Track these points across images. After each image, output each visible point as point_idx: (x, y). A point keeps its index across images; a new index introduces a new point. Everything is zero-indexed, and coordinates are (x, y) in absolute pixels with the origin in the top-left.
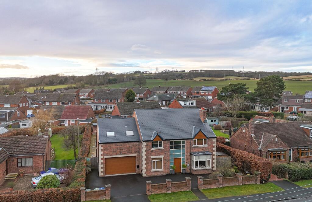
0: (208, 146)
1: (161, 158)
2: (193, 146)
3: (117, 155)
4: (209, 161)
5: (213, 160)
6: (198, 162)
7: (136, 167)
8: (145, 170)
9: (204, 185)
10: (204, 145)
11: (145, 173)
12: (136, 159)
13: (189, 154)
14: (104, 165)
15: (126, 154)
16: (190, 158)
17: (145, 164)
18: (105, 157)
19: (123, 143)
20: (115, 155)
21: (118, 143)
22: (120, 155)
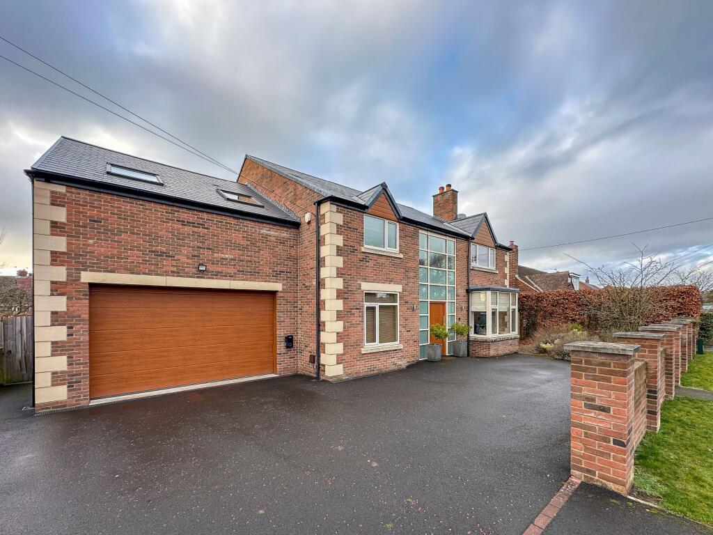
0: (497, 272)
1: (394, 297)
2: (472, 265)
3: (178, 274)
7: (281, 346)
8: (339, 348)
10: (490, 267)
11: (339, 359)
12: (281, 305)
13: (463, 292)
14: (83, 328)
15: (231, 277)
17: (339, 315)
18: (87, 277)
19: (216, 218)
20: (166, 274)
21: (185, 210)
22: (198, 277)
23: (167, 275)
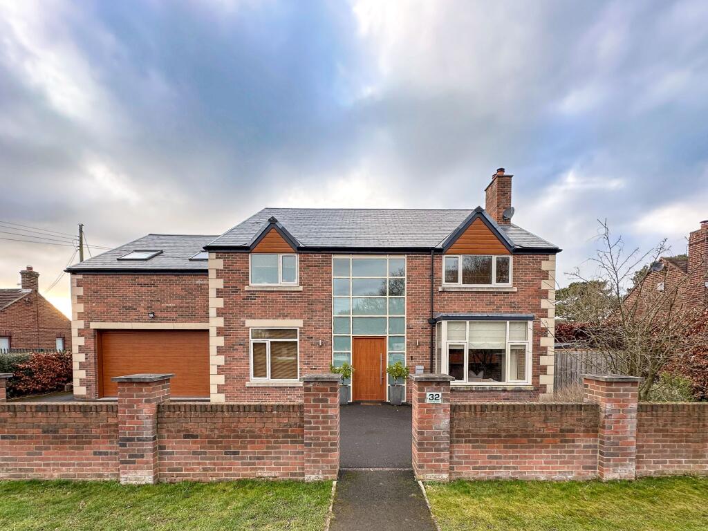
0: (515, 289)
1: (292, 332)
2: (445, 285)
3: (138, 320)
4: (519, 353)
5: (542, 358)
6: (462, 351)
8: (221, 379)
9: (462, 449)
10: (494, 284)
11: (221, 390)
13: (422, 322)
14: (92, 355)
15: (174, 320)
16: (429, 340)
17: (220, 351)
18: (95, 325)
19: (162, 278)
20: (131, 321)
21: (142, 276)
22: (151, 322)
23: (133, 322)
